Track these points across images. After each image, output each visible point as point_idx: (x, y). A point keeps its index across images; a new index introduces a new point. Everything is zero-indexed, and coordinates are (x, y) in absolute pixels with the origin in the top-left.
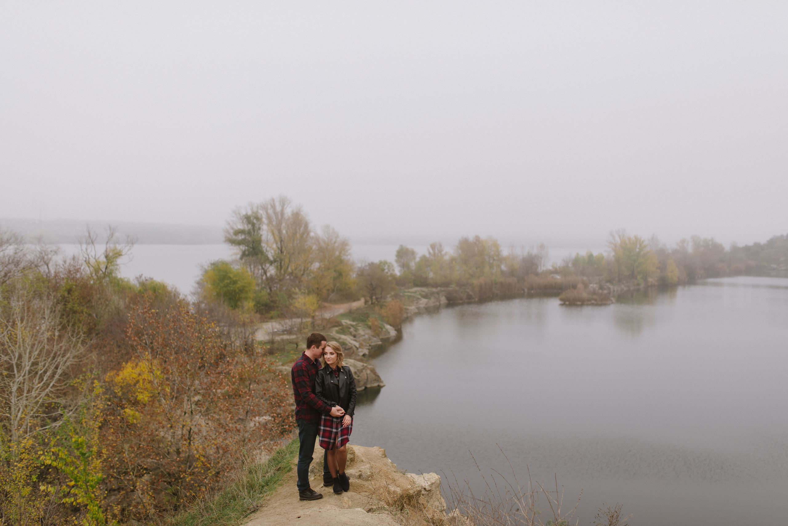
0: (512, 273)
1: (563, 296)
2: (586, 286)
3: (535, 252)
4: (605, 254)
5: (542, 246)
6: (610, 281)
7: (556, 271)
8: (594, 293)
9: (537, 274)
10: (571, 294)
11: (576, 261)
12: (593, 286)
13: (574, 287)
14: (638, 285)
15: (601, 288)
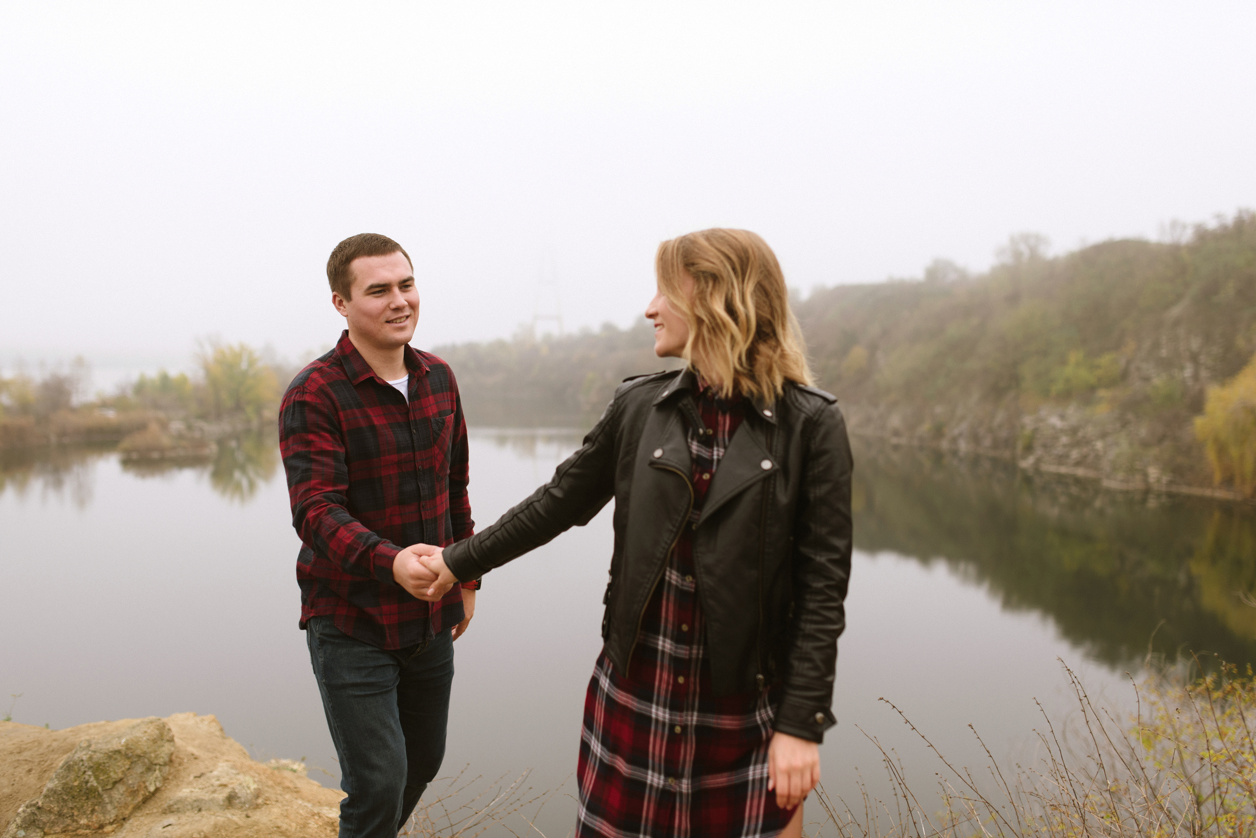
0: (24, 407)
1: (127, 443)
2: (164, 426)
3: (65, 371)
4: (189, 374)
5: (80, 362)
6: (203, 417)
7: (104, 404)
8: (180, 436)
9: (73, 410)
10: (138, 440)
11: (140, 388)
12: (177, 426)
13: (142, 427)
14: (248, 421)
15: (190, 427)
